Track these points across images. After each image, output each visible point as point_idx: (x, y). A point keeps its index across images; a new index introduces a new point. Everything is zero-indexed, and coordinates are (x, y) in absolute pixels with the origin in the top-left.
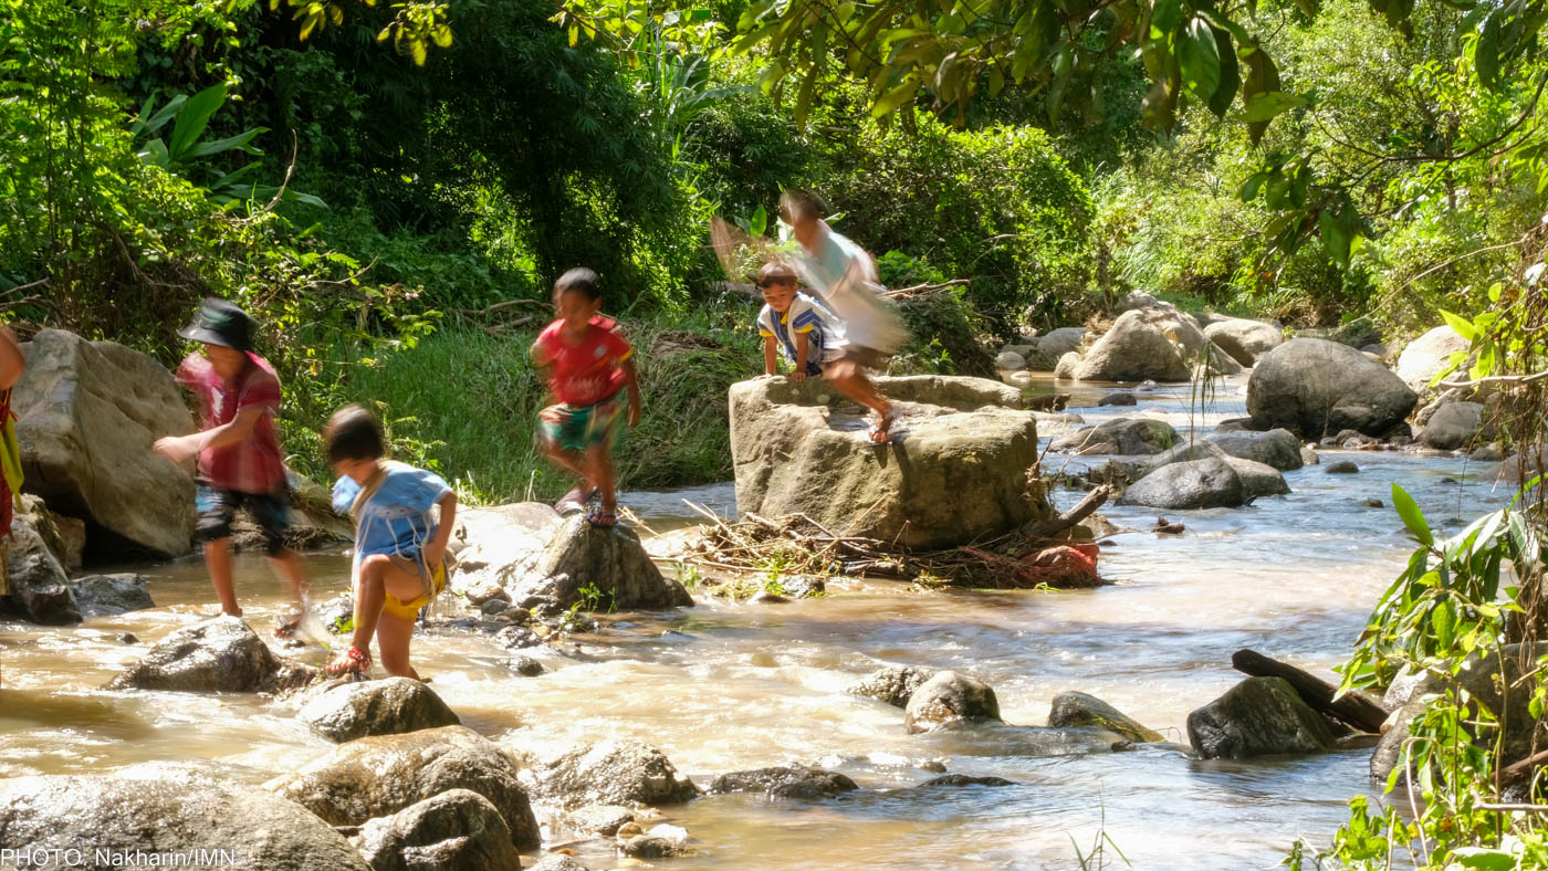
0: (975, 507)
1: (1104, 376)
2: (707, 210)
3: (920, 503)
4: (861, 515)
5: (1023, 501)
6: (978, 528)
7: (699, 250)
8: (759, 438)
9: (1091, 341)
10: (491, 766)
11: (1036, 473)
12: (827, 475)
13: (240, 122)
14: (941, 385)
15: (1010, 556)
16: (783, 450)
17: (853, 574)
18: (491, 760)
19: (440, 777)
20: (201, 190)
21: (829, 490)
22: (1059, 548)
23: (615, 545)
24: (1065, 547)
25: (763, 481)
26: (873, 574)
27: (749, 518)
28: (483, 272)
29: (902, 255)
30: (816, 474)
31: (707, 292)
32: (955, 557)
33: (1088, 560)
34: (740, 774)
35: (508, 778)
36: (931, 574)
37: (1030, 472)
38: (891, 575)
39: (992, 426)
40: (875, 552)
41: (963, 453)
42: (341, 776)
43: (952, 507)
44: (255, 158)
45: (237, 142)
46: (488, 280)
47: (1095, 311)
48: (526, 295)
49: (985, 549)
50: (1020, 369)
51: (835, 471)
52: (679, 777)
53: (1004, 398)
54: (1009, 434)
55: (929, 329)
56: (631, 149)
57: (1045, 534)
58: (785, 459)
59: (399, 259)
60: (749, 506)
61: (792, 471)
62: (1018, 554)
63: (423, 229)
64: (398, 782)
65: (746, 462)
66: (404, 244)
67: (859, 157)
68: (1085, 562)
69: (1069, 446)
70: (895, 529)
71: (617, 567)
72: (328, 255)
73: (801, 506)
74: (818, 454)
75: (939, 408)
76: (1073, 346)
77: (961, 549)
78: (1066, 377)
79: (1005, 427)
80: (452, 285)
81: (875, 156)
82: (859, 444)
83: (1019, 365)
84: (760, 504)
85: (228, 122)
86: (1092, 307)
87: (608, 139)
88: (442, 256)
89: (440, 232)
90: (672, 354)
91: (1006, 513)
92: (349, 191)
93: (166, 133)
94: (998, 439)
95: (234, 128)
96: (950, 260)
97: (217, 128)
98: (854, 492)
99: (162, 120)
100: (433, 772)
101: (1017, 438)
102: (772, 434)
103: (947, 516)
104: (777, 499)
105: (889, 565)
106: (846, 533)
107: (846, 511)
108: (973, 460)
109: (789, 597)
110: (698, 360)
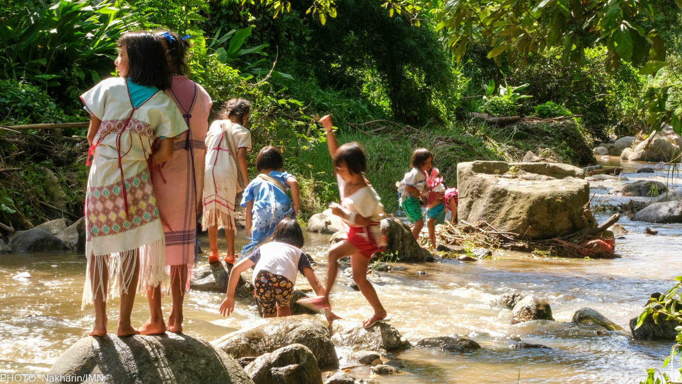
0: (560, 221)
1: (641, 159)
2: (465, 82)
3: (536, 218)
4: (510, 222)
5: (581, 219)
6: (561, 230)
7: (461, 100)
8: (468, 187)
9: (637, 143)
10: (319, 332)
11: (588, 207)
12: (497, 205)
13: (262, 40)
14: (549, 167)
15: (575, 244)
16: (478, 193)
17: (506, 249)
18: (319, 330)
19: (296, 336)
20: (236, 71)
21: (497, 212)
22: (597, 241)
23: (400, 233)
24: (599, 240)
25: (470, 206)
26: (514, 248)
27: (462, 223)
28: (364, 107)
29: (553, 103)
30: (492, 204)
31: (466, 117)
32: (550, 243)
33: (609, 246)
34: (430, 339)
35: (326, 338)
36: (539, 250)
37: (585, 207)
38: (522, 249)
39: (569, 186)
40: (517, 239)
41: (556, 197)
42: (254, 335)
43: (550, 221)
44: (264, 57)
45: (256, 49)
46: (367, 111)
47: (640, 130)
48: (383, 118)
49: (564, 239)
50: (606, 154)
51: (500, 203)
52: (403, 339)
53: (577, 173)
54: (577, 189)
55: (563, 136)
56: (430, 55)
57: (590, 234)
58: (479, 197)
59: (328, 101)
60: (463, 217)
61: (482, 202)
62: (578, 242)
63: (339, 88)
64: (278, 338)
65: (463, 198)
66: (330, 94)
67: (538, 59)
68: (608, 247)
69: (617, 192)
70: (525, 229)
71: (401, 243)
72: (289, 100)
73: (485, 218)
74: (493, 196)
75: (548, 177)
76: (629, 145)
77: (553, 239)
78: (625, 159)
79: (575, 187)
80: (351, 113)
81: (545, 58)
82: (511, 192)
83: (605, 152)
84: (468, 216)
85: (256, 40)
86: (639, 128)
87: (419, 51)
88: (347, 100)
89: (347, 89)
90: (442, 147)
91: (574, 224)
92: (307, 70)
93: (226, 46)
94: (571, 192)
95: (259, 42)
96: (577, 105)
97: (251, 42)
98: (508, 213)
99: (224, 39)
100: (293, 334)
101: (580, 191)
102: (474, 186)
103: (548, 225)
104: (475, 214)
105: (522, 245)
106: (504, 230)
107: (504, 221)
108: (560, 200)
109: (476, 258)
110: (453, 150)
